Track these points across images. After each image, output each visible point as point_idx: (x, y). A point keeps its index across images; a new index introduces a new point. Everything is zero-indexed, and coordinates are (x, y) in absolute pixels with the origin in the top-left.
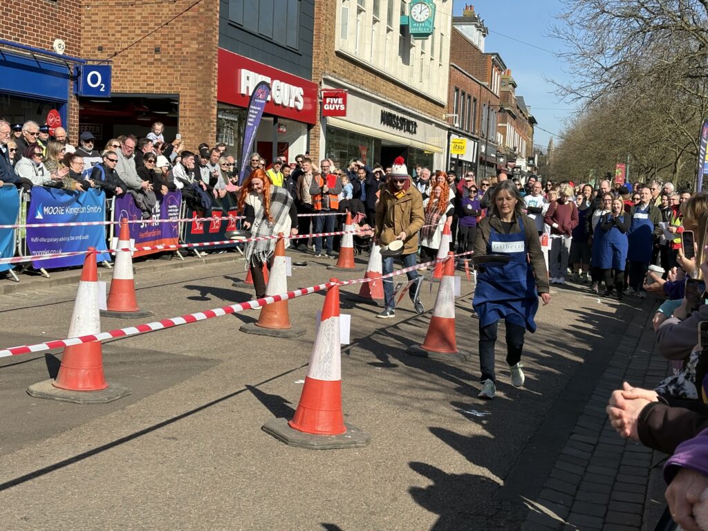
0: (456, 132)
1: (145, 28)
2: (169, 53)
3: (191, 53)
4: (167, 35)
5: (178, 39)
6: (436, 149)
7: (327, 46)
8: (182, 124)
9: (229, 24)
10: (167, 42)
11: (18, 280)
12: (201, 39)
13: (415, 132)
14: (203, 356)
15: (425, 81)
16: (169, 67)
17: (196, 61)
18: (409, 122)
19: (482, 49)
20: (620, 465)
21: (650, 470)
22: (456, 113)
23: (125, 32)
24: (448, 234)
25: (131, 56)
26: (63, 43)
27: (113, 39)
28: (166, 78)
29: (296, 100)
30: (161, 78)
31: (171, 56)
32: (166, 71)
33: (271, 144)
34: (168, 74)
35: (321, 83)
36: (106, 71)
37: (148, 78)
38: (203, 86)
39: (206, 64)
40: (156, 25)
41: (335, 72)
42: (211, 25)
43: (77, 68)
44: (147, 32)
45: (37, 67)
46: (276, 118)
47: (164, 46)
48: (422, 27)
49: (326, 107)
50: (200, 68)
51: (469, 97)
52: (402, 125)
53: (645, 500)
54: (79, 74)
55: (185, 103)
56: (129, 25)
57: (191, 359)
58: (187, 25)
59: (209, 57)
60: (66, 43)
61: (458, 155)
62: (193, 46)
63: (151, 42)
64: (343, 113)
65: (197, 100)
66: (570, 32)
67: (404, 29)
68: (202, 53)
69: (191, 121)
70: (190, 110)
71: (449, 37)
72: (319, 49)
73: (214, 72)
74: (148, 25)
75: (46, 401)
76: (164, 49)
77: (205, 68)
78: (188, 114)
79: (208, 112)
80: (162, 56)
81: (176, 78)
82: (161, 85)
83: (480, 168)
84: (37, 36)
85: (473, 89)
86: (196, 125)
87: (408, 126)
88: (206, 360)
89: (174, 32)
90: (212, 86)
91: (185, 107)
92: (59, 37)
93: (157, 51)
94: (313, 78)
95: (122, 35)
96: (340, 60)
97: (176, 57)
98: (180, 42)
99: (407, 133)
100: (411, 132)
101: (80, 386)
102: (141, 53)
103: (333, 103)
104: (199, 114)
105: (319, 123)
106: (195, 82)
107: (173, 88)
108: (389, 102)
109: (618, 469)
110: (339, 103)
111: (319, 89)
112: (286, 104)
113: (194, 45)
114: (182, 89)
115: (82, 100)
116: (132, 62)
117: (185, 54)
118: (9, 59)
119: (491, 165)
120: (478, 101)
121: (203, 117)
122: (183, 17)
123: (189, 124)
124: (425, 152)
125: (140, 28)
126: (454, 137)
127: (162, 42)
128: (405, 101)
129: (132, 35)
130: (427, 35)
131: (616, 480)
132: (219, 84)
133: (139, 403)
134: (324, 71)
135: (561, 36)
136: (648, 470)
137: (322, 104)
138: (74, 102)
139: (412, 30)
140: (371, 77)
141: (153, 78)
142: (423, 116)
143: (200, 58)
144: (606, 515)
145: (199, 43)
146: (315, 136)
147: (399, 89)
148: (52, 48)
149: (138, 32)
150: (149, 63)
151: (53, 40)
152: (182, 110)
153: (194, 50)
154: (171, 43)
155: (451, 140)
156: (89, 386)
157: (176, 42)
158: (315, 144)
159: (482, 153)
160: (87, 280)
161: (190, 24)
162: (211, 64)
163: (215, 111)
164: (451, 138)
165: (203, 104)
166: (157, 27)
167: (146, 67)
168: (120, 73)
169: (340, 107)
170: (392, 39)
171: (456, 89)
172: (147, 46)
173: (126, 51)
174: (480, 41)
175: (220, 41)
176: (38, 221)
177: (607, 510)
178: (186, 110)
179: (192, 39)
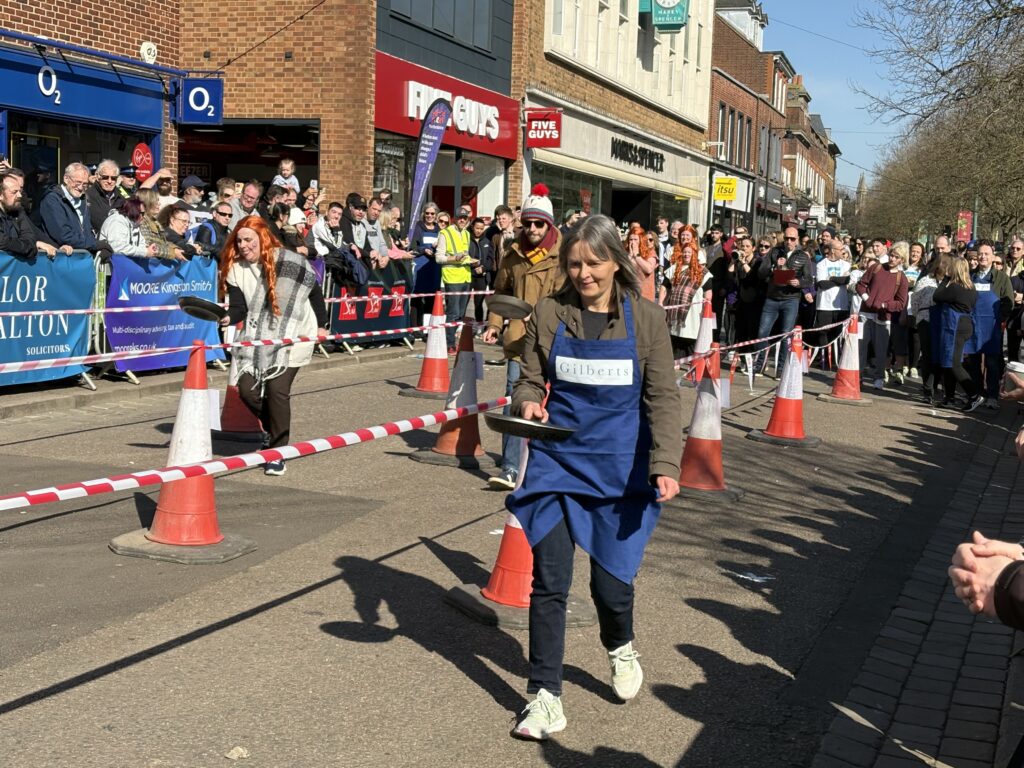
0: (722, 168)
1: (270, 25)
2: (304, 60)
3: (336, 59)
4: (303, 34)
5: (318, 39)
6: (692, 193)
7: (533, 46)
8: (324, 162)
9: (391, 16)
10: (303, 44)
11: (94, 387)
12: (351, 39)
13: (661, 169)
14: (357, 495)
15: (676, 95)
16: (305, 80)
17: (344, 70)
18: (653, 155)
19: (760, 46)
20: (966, 652)
21: (1010, 659)
22: (722, 140)
23: (242, 30)
24: (711, 317)
25: (251, 65)
26: (154, 47)
27: (224, 40)
28: (301, 96)
29: (488, 124)
30: (295, 96)
31: (308, 64)
32: (301, 85)
33: (451, 189)
34: (305, 90)
35: (523, 99)
36: (215, 87)
37: (275, 96)
38: (354, 107)
39: (358, 75)
40: (285, 19)
41: (545, 83)
42: (365, 17)
43: (175, 83)
44: (274, 29)
45: (118, 82)
46: (459, 151)
47: (298, 50)
48: (671, 15)
49: (532, 135)
50: (350, 80)
51: (741, 117)
52: (642, 159)
53: (1002, 703)
54: (177, 91)
55: (329, 131)
56: (248, 20)
57: (342, 499)
58: (331, 18)
59: (363, 65)
60: (158, 47)
61: (725, 202)
62: (340, 49)
63: (278, 44)
64: (556, 143)
65: (347, 126)
66: (890, 20)
67: (644, 19)
68: (352, 59)
69: (338, 157)
70: (336, 142)
71: (710, 29)
72: (521, 50)
73: (370, 86)
74: (274, 19)
75: (136, 560)
76: (299, 54)
77: (357, 80)
78: (333, 147)
79: (362, 145)
80: (295, 65)
81: (316, 96)
82: (295, 106)
83: (757, 220)
84: (117, 37)
85: (747, 104)
86: (344, 163)
87: (652, 160)
88: (362, 501)
89: (312, 29)
90: (366, 107)
91: (328, 136)
92: (148, 39)
93: (288, 56)
94: (512, 92)
95: (239, 35)
96: (551, 66)
97: (315, 65)
98: (321, 44)
99: (650, 171)
100: (655, 169)
101: (185, 538)
102: (266, 60)
103: (542, 129)
104: (348, 147)
105: (521, 158)
106: (343, 101)
107: (312, 111)
108: (623, 126)
109: (963, 658)
110: (551, 128)
111: (522, 109)
112: (473, 131)
113: (342, 48)
114: (324, 111)
115: (183, 130)
116: (252, 74)
117: (328, 61)
118: (77, 72)
119: (773, 215)
120: (754, 122)
121: (355, 152)
122: (325, 7)
123: (335, 162)
124: (677, 198)
125: (264, 24)
126: (719, 176)
127: (295, 44)
128: (646, 124)
129: (251, 35)
130: (678, 27)
131: (959, 675)
132: (377, 104)
133: (268, 563)
134: (529, 81)
135: (875, 24)
136: (1005, 660)
137: (526, 130)
138: (171, 132)
139: (656, 20)
140: (597, 89)
141: (283, 96)
142: (673, 145)
143: (348, 66)
144: (945, 725)
145: (348, 45)
146: (516, 177)
147: (638, 106)
148: (139, 55)
149: (261, 29)
150: (277, 75)
151: (140, 43)
152: (325, 142)
153: (341, 55)
154: (309, 44)
155: (715, 180)
156: (198, 539)
157: (315, 44)
158: (516, 189)
159: (760, 199)
160: (193, 387)
161: (335, 16)
162: (366, 75)
163: (371, 143)
164: (714, 176)
165: (354, 132)
166: (287, 23)
167: (273, 80)
168: (235, 90)
169: (551, 135)
170: (628, 33)
171: (721, 105)
172: (273, 50)
173: (244, 57)
174: (755, 34)
175: (378, 40)
176: (123, 304)
177: (947, 718)
178: (330, 142)
179: (339, 39)
